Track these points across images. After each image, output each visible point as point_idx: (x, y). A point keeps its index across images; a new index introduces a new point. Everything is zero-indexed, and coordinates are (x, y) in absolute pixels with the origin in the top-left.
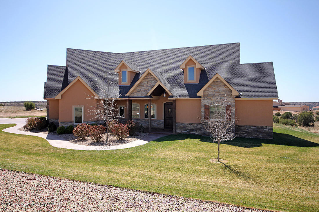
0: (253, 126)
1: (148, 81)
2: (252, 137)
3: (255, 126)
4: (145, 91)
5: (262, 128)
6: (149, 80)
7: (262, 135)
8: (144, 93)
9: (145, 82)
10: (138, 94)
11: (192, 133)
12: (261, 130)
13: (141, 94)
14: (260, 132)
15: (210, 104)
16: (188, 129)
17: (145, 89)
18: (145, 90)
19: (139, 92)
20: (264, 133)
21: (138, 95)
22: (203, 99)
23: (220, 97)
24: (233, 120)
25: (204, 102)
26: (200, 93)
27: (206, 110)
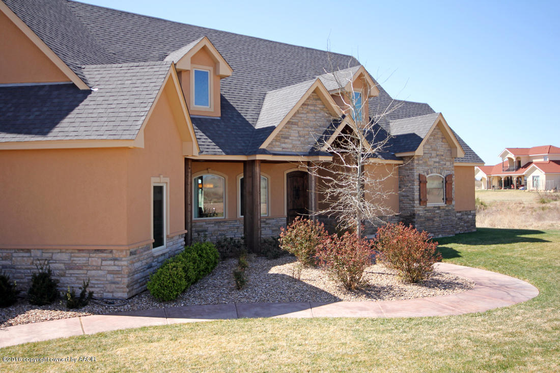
0: (457, 212)
1: (308, 112)
2: (458, 232)
4: (302, 139)
5: (466, 214)
6: (311, 110)
7: (466, 227)
8: (300, 143)
9: (302, 113)
10: (284, 145)
12: (466, 217)
13: (290, 146)
14: (465, 222)
15: (425, 174)
17: (301, 133)
18: (300, 136)
19: (286, 141)
20: (468, 222)
21: (283, 148)
22: (416, 162)
23: (437, 160)
24: (453, 203)
25: (418, 170)
26: (419, 151)
27: (421, 185)
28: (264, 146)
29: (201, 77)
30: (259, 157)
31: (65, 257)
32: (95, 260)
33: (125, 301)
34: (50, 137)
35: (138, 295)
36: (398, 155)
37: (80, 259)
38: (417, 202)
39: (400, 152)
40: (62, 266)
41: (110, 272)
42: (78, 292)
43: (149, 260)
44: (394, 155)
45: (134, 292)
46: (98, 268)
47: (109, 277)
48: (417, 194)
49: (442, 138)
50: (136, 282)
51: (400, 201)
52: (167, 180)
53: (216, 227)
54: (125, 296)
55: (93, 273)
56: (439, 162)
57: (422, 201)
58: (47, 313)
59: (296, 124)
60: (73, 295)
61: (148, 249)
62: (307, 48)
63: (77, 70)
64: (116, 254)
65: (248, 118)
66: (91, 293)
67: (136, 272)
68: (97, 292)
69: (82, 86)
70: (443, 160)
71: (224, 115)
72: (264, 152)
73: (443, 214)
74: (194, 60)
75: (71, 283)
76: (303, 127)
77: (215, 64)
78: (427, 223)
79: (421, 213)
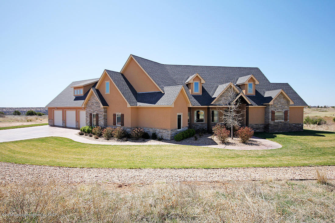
0: (293, 124)
2: (293, 131)
3: (295, 124)
5: (298, 125)
7: (298, 129)
9: (226, 93)
10: (219, 102)
11: (258, 131)
12: (298, 126)
13: (222, 103)
14: (297, 127)
15: (275, 110)
16: (255, 129)
18: (225, 100)
20: (299, 127)
22: (270, 106)
23: (281, 105)
24: (288, 120)
25: (271, 109)
26: (271, 103)
27: (273, 114)
28: (212, 103)
29: (196, 84)
30: (210, 106)
31: (158, 130)
32: (164, 131)
33: (169, 140)
34: (155, 105)
35: (173, 139)
36: (264, 104)
37: (161, 131)
38: (270, 120)
39: (265, 103)
40: (158, 132)
41: (167, 134)
42: (160, 138)
43: (176, 132)
44: (263, 104)
45: (172, 139)
46: (165, 133)
47: (167, 135)
48: (270, 117)
49: (284, 98)
50: (173, 137)
51: (265, 119)
52: (182, 113)
53: (201, 125)
54: (170, 139)
55: (164, 134)
56: (281, 106)
57: (273, 119)
58: (154, 141)
59: (224, 96)
60: (159, 138)
61: (176, 129)
62: (239, 67)
63: (162, 88)
64: (168, 130)
65: (211, 94)
66: (163, 138)
67: (172, 134)
68: (164, 138)
69: (163, 93)
70: (283, 105)
71: (203, 94)
72: (212, 105)
73: (283, 124)
74: (194, 80)
75: (159, 135)
76: (226, 97)
77: (200, 80)
78: (275, 127)
79: (272, 124)
